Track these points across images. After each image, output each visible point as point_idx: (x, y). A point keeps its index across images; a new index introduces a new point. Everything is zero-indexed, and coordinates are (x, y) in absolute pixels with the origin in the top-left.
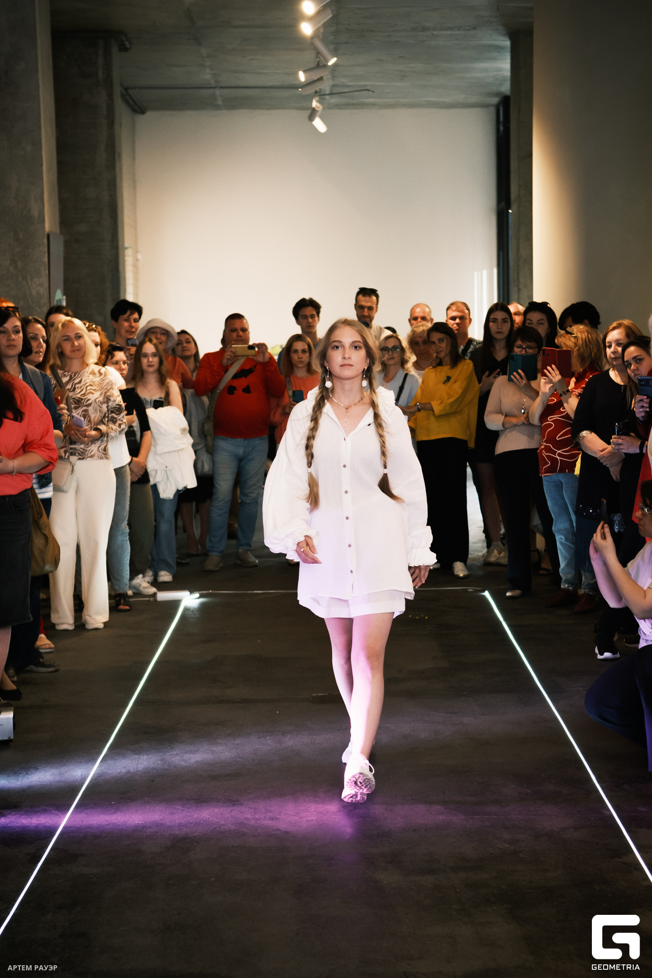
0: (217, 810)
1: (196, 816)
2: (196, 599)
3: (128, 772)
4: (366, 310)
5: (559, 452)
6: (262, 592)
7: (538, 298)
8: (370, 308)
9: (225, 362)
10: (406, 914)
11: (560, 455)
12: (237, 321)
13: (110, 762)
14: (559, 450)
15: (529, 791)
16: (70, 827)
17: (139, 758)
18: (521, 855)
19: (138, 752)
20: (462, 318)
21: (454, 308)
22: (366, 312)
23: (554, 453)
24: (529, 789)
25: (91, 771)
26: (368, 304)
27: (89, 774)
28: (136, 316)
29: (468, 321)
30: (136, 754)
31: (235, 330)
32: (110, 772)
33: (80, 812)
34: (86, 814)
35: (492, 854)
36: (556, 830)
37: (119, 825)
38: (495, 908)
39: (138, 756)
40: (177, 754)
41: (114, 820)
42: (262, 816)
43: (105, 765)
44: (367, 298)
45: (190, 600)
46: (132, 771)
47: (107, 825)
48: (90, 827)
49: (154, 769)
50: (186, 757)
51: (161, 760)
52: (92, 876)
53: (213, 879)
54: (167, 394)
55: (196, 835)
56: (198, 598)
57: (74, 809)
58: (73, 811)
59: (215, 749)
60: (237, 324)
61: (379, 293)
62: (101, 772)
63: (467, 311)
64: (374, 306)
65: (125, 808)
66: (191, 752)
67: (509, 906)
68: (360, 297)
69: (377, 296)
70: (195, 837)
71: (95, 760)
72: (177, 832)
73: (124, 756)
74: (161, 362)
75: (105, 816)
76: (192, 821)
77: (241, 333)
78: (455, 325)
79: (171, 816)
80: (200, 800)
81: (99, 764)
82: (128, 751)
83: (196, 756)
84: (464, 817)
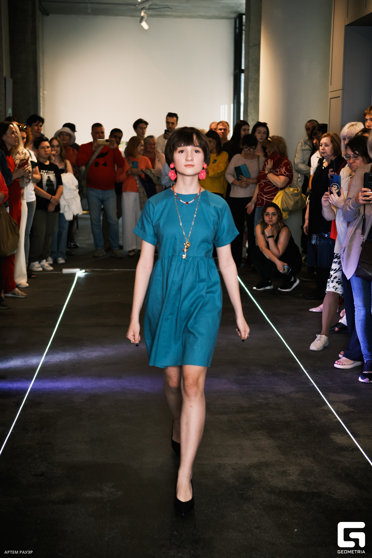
0: (110, 381)
1: (99, 384)
2: (83, 273)
3: (61, 361)
4: (170, 124)
5: (265, 196)
6: (117, 270)
7: (261, 120)
8: (173, 123)
9: (93, 148)
10: (216, 434)
11: (265, 198)
12: (99, 128)
13: (50, 356)
14: (265, 195)
15: (270, 373)
16: (34, 389)
17: (65, 354)
18: (271, 405)
19: (65, 351)
20: (225, 130)
21: (221, 124)
22: (171, 125)
23: (263, 197)
24: (270, 372)
25: (41, 360)
26: (172, 121)
27: (40, 362)
28: (41, 124)
29: (228, 131)
30: (63, 352)
31: (98, 133)
32: (51, 361)
33: (39, 381)
34: (42, 382)
35: (255, 405)
36: (287, 393)
37: (60, 388)
38: (261, 432)
39: (65, 353)
40: (85, 352)
41: (57, 385)
42: (134, 384)
43: (48, 358)
44: (171, 118)
45: (80, 273)
46: (62, 360)
47: (53, 388)
48: (44, 389)
49: (74, 360)
50: (90, 353)
51: (77, 355)
52: (49, 414)
53: (113, 416)
54: (66, 166)
55: (101, 393)
56: (84, 272)
57: (35, 379)
58: (35, 381)
59: (105, 350)
60: (99, 129)
61: (179, 115)
62: (46, 361)
63: (227, 126)
64: (175, 123)
65: (62, 379)
66: (92, 351)
67: (267, 431)
68: (168, 118)
69: (177, 118)
70: (100, 394)
71: (42, 355)
72: (91, 392)
73: (57, 353)
74: (61, 150)
75: (52, 383)
76: (98, 386)
77: (101, 134)
78: (221, 133)
79: (86, 384)
80: (100, 376)
81: (45, 357)
82: (59, 351)
83: (95, 353)
84: (239, 386)
